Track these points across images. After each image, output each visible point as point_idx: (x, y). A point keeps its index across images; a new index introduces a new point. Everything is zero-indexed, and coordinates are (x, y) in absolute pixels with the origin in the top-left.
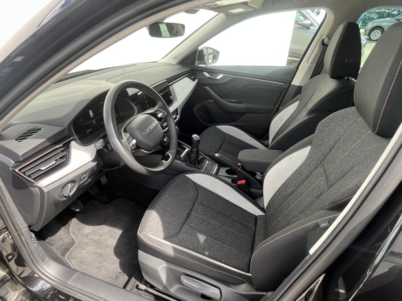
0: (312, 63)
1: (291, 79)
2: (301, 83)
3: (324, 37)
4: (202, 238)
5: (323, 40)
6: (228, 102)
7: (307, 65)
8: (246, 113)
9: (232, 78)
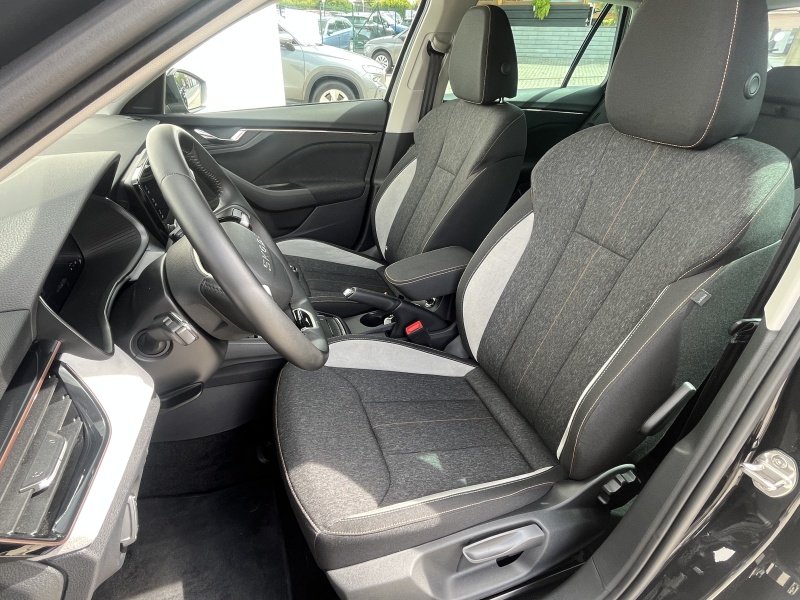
0: (415, 88)
1: (383, 123)
2: (403, 128)
3: (430, 38)
4: (432, 459)
5: (429, 43)
6: (270, 188)
7: (409, 92)
8: (314, 206)
9: (267, 135)
